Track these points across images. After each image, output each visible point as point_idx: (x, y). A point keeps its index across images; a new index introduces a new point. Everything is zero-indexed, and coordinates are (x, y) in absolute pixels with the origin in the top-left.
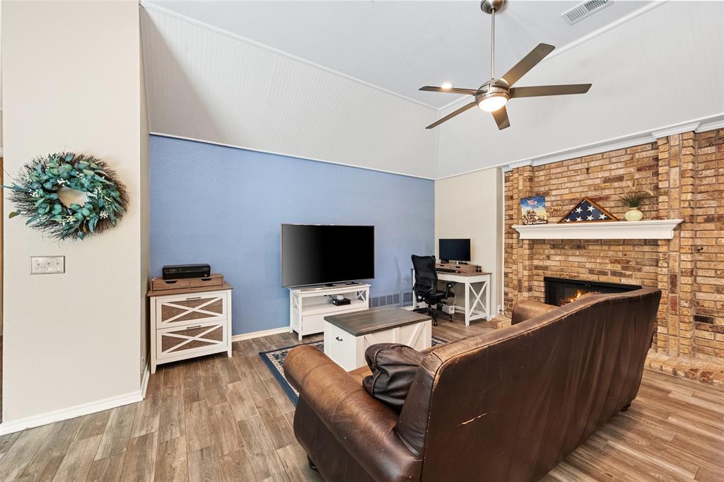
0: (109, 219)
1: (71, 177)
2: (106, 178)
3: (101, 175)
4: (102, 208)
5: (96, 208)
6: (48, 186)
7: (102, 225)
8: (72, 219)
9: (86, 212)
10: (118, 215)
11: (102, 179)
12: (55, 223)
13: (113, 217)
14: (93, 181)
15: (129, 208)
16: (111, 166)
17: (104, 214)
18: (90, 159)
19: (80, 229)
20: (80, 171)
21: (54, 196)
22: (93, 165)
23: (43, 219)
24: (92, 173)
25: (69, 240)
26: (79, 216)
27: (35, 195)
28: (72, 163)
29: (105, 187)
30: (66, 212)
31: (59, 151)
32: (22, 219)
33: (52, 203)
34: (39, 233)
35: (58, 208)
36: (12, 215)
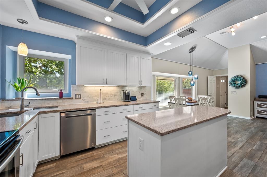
0: (243, 85)
1: (237, 79)
2: (243, 78)
3: (242, 78)
4: (242, 84)
5: (241, 83)
6: (234, 81)
7: (242, 86)
8: (237, 86)
9: (239, 85)
10: (245, 85)
11: (242, 79)
12: (235, 86)
13: (244, 85)
14: (241, 79)
15: (248, 83)
16: (244, 76)
17: (242, 85)
18: (240, 76)
19: (239, 87)
20: (239, 78)
21: (235, 82)
22: (241, 77)
23: (233, 86)
24: (240, 78)
25: (237, 89)
26: (238, 85)
27: (232, 82)
28: (237, 77)
29: (243, 80)
30: (237, 84)
31: (235, 75)
32: (230, 86)
33: (234, 83)
34: (233, 88)
35: (235, 84)
36: (229, 86)
